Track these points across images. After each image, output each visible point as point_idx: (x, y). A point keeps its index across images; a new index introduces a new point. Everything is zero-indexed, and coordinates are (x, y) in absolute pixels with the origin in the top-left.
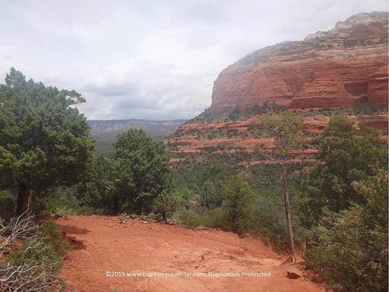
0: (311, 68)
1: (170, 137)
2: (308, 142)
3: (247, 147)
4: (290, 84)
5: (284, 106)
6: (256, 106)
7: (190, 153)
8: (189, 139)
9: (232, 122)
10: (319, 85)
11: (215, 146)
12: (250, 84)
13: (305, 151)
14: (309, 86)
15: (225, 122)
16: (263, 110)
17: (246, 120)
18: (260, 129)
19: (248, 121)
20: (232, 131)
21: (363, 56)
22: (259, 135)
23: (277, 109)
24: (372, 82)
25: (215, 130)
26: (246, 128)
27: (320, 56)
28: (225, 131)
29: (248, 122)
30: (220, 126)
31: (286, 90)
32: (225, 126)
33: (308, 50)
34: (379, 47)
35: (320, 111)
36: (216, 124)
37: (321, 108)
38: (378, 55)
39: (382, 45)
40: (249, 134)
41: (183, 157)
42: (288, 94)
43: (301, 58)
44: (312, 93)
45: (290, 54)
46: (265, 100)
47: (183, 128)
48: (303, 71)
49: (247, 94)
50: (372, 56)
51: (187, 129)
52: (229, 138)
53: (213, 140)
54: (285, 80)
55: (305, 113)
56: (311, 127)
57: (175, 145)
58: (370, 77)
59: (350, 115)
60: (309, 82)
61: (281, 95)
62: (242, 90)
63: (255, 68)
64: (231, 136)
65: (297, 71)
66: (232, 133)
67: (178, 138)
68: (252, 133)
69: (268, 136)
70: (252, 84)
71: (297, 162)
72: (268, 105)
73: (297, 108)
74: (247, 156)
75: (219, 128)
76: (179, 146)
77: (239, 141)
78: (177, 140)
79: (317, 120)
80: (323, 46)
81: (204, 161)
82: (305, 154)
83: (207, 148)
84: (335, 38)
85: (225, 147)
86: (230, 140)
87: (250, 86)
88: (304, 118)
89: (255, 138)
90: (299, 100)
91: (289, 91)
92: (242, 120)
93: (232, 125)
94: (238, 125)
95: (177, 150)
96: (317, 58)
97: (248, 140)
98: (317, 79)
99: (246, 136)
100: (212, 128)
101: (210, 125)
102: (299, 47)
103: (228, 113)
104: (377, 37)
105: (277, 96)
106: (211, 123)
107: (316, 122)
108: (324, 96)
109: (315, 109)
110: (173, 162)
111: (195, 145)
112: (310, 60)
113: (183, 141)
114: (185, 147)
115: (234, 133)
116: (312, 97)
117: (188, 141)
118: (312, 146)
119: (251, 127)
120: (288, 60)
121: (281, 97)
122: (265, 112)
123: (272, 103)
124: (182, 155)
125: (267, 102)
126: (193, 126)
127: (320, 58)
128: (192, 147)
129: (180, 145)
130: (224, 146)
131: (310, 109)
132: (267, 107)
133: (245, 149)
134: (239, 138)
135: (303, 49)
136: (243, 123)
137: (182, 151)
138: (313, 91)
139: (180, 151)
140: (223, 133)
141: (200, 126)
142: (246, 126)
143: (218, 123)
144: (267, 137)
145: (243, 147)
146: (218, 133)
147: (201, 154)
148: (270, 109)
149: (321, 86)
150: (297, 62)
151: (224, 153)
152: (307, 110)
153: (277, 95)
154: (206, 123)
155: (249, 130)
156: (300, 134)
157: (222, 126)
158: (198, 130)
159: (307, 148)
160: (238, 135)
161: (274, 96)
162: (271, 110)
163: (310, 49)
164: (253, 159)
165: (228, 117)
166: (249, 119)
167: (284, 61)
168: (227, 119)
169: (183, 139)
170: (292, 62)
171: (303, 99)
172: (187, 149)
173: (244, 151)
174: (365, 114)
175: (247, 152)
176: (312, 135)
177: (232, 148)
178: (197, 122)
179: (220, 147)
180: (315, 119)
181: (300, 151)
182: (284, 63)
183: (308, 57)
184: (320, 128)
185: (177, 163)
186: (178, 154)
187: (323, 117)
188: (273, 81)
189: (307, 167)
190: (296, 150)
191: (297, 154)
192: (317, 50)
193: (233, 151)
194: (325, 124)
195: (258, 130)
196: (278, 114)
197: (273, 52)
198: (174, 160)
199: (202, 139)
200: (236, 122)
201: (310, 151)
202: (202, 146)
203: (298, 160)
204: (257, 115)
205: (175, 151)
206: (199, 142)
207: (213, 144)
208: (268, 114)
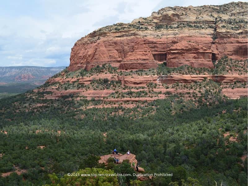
0: (133, 42)
1: (41, 87)
2: (125, 93)
3: (88, 96)
4: (120, 52)
5: (115, 67)
6: (98, 67)
7: (51, 100)
8: (52, 89)
9: (81, 78)
10: (137, 54)
11: (68, 95)
12: (95, 51)
13: (122, 99)
14: (131, 55)
15: (77, 77)
16: (102, 70)
17: (90, 77)
18: (98, 83)
19: (91, 78)
20: (80, 84)
21: (166, 36)
22: (97, 88)
23: (112, 70)
24: (169, 54)
25: (70, 83)
26: (89, 82)
28: (76, 84)
30: (73, 80)
31: (118, 56)
32: (77, 80)
33: (131, 30)
34: (176, 30)
35: (137, 71)
36: (71, 79)
37: (137, 70)
38: (174, 36)
39: (178, 29)
40: (91, 87)
41: (46, 103)
42: (119, 59)
43: (127, 36)
44: (132, 60)
45: (121, 32)
46: (104, 63)
47: (50, 81)
48: (128, 44)
49: (92, 58)
50: (171, 36)
51: (52, 81)
52: (78, 89)
53: (67, 91)
54: (117, 50)
55: (127, 73)
56: (129, 82)
57: (43, 93)
58: (168, 50)
59: (154, 75)
60: (132, 52)
61: (114, 60)
62: (89, 56)
63: (98, 41)
64: (79, 88)
65: (125, 44)
66: (80, 85)
67: (45, 88)
68: (92, 86)
69: (102, 88)
70: (96, 52)
71: (115, 107)
72: (105, 66)
73: (123, 69)
74: (86, 102)
75: (72, 82)
76: (45, 95)
77: (83, 92)
78: (44, 90)
79: (133, 78)
80: (142, 28)
81: (58, 106)
82: (122, 101)
83: (63, 96)
84: (150, 23)
85: (75, 95)
86: (78, 90)
87: (95, 53)
88: (125, 77)
89: (94, 90)
90: (124, 64)
91: (119, 57)
92: (87, 77)
93: (81, 80)
94: (85, 80)
95: (43, 98)
96: (137, 36)
97: (89, 91)
98: (137, 51)
99: (89, 88)
100: (68, 81)
102: (127, 28)
103: (80, 71)
104: (176, 24)
105: (112, 60)
106: (68, 78)
107: (133, 80)
108: (140, 62)
109: (134, 70)
110: (38, 107)
111: (55, 94)
112: (132, 37)
113: (47, 90)
114: (48, 95)
115: (82, 86)
116: (132, 62)
117: (51, 90)
118: (128, 96)
119: (92, 82)
120: (119, 37)
121: (114, 61)
122: (103, 72)
123: (108, 65)
124: (45, 101)
126: (57, 79)
127: (139, 36)
128: (53, 95)
129: (46, 93)
130: (74, 95)
131: (130, 70)
132: (104, 67)
133: (86, 97)
134: (84, 89)
135: (129, 30)
136: (88, 79)
137: (46, 98)
138: (133, 58)
139: (44, 98)
140: (74, 85)
141: (61, 80)
142: (89, 81)
143: (73, 78)
144: (101, 89)
145: (85, 95)
146: (72, 86)
147: (58, 100)
148: (106, 69)
149: (138, 55)
150: (125, 38)
151: (73, 100)
152: (129, 71)
154: (65, 77)
155: (91, 84)
156: (122, 87)
157: (75, 80)
158: (59, 83)
159: (124, 97)
160: (84, 87)
161: (110, 60)
162: (107, 70)
163: (133, 30)
164: (90, 104)
165: (79, 74)
166: (92, 76)
167: (117, 37)
168: (79, 75)
169: (48, 89)
170: (122, 38)
171: (126, 64)
172: (49, 97)
173: (85, 98)
174: (163, 75)
175: (87, 100)
176: (129, 88)
177: (78, 96)
178: (59, 77)
179: (71, 96)
181: (119, 99)
183: (131, 35)
184: (135, 83)
185: (41, 107)
186: (43, 100)
187: (137, 76)
188: (109, 51)
189: (121, 110)
190: (117, 98)
191: (117, 101)
192: (137, 31)
193: (79, 99)
194: (138, 81)
195: (96, 84)
196: (111, 73)
197: (110, 30)
198: (39, 105)
199: (60, 89)
200: (84, 78)
201: (125, 99)
202: (59, 95)
203: (116, 105)
204: (98, 74)
205: (42, 98)
206: (58, 92)
207: (67, 93)
208: (104, 73)
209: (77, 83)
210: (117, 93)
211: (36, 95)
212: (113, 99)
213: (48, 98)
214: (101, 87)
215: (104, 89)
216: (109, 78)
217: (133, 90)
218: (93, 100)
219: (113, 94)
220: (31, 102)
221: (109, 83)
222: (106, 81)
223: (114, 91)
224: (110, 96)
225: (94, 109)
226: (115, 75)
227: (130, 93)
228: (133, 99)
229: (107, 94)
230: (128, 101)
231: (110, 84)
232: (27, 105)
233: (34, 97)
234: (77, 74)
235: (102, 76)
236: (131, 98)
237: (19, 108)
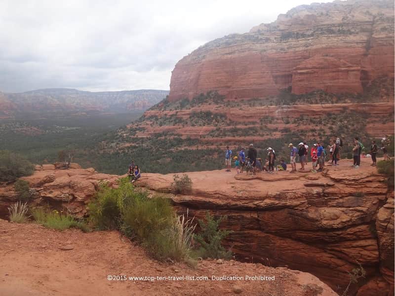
2: (228, 131)
3: (183, 133)
5: (223, 96)
6: (202, 95)
7: (142, 138)
8: (147, 124)
9: (180, 110)
11: (161, 132)
12: (198, 75)
14: (242, 78)
15: (176, 110)
16: (205, 100)
18: (198, 117)
19: (190, 110)
20: (178, 118)
21: (294, 49)
22: (196, 123)
23: (217, 99)
24: (296, 74)
25: (167, 117)
27: (254, 50)
28: (173, 119)
30: (172, 113)
32: (175, 113)
33: (246, 44)
34: (309, 40)
35: (249, 101)
36: (169, 111)
37: (250, 98)
38: (306, 48)
39: (312, 38)
40: (189, 122)
41: (135, 142)
42: (229, 85)
43: (239, 52)
44: (244, 85)
45: (232, 47)
47: (146, 114)
48: (240, 64)
49: (195, 84)
50: (301, 49)
51: (149, 114)
52: (174, 125)
53: (162, 127)
54: (226, 72)
55: (236, 103)
56: (236, 116)
57: (135, 130)
58: (294, 70)
59: (271, 105)
61: (222, 85)
62: (191, 81)
63: (203, 60)
64: (176, 123)
65: (236, 64)
66: (177, 120)
67: (139, 123)
68: (191, 121)
69: (202, 124)
71: (211, 149)
72: (211, 95)
73: (232, 98)
74: (180, 142)
75: (170, 115)
76: (137, 132)
77: (179, 128)
80: (261, 39)
81: (147, 146)
82: (223, 140)
83: (155, 134)
84: (275, 31)
86: (175, 127)
87: (198, 77)
88: (232, 109)
89: (192, 126)
90: (233, 91)
91: (229, 82)
92: (187, 109)
93: (180, 113)
94: (183, 113)
95: (134, 135)
96: (252, 52)
97: (186, 128)
98: (250, 72)
99: (187, 123)
100: (166, 115)
101: (165, 112)
102: (240, 41)
103: (181, 101)
104: (311, 30)
105: (219, 86)
107: (241, 112)
108: (254, 87)
109: (246, 99)
110: (125, 147)
111: (148, 132)
112: (246, 53)
113: (141, 126)
114: (140, 132)
115: (179, 121)
116: (244, 89)
117: (145, 126)
118: (231, 134)
119: (193, 115)
120: (229, 53)
121: (222, 87)
122: (206, 102)
123: (214, 92)
124: (135, 140)
125: (210, 92)
126: (153, 112)
127: (254, 52)
128: (145, 132)
129: (138, 130)
130: (168, 132)
131: (241, 99)
132: (209, 96)
133: (182, 135)
134: (181, 125)
135: (242, 43)
136: (187, 111)
137: (137, 136)
138: (245, 83)
139: (135, 137)
140: (171, 120)
141: (158, 113)
142: (189, 114)
143: (171, 110)
144: (200, 125)
145: (181, 133)
146: (168, 120)
147: (149, 139)
150: (236, 55)
151: (165, 139)
152: (239, 100)
154: (162, 110)
155: (190, 117)
156: (226, 122)
158: (156, 116)
159: (226, 135)
160: (181, 122)
161: (217, 86)
162: (212, 99)
164: (183, 145)
165: (179, 105)
166: (193, 108)
167: (226, 54)
168: (178, 107)
170: (233, 55)
171: (236, 91)
172: (140, 135)
173: (180, 137)
174: (284, 104)
175: (181, 139)
176: (235, 124)
177: (173, 134)
178: (156, 109)
179: (165, 133)
180: (241, 109)
181: (219, 138)
182: (226, 56)
183: (245, 51)
184: (244, 117)
185: (128, 148)
186: (133, 139)
187: (248, 107)
188: (217, 73)
189: (217, 153)
190: (216, 136)
191: (216, 141)
192: (253, 44)
193: (172, 137)
194: (247, 114)
195: (196, 118)
196: (217, 103)
197: (218, 45)
198: (128, 145)
199: (154, 126)
200: (183, 110)
201: (227, 138)
202: (152, 132)
203: (213, 147)
204: (200, 105)
205: (132, 137)
206: (152, 128)
207: (161, 130)
208: (208, 104)
209: (175, 117)
210: (217, 130)
211: (126, 133)
212: (211, 138)
213: (139, 136)
214: (201, 122)
215: (204, 125)
216: (212, 110)
217: (239, 127)
218: (189, 139)
219: (213, 131)
220: (119, 141)
221: (212, 116)
222: (208, 114)
223: (215, 128)
224: (208, 134)
225: (186, 151)
226: (221, 107)
227: (234, 131)
228: (237, 138)
229: (206, 131)
230: (230, 141)
231: (213, 119)
232: (113, 145)
233: (124, 135)
234: (176, 106)
235: (205, 108)
236: (234, 137)
237: (104, 149)
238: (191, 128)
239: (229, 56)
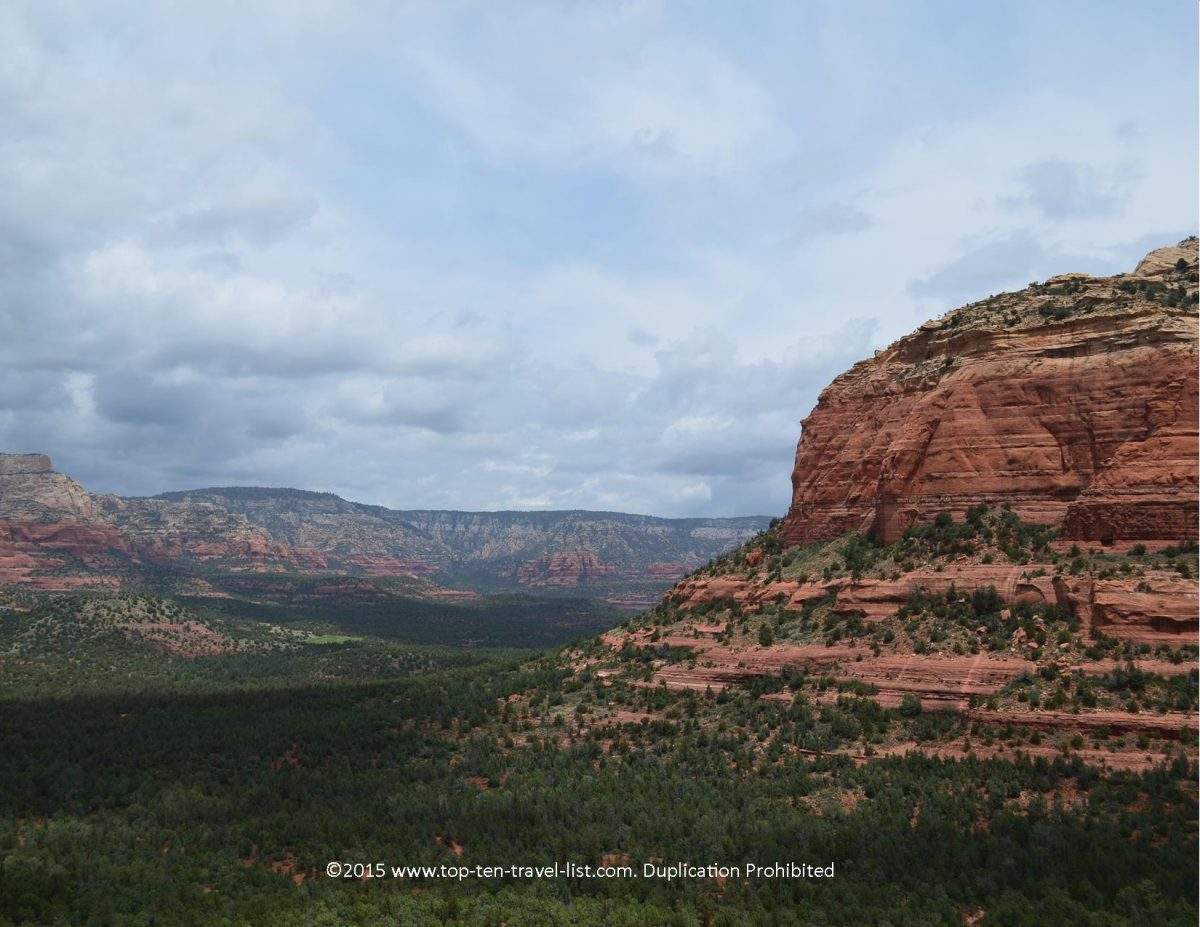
0: (1147, 384)
1: (642, 619)
2: (1099, 681)
3: (883, 683)
4: (1070, 441)
5: (1042, 528)
6: (943, 521)
7: (687, 693)
8: (697, 635)
9: (847, 580)
10: (1170, 451)
11: (774, 670)
12: (925, 437)
13: (1082, 717)
14: (1134, 455)
15: (828, 578)
16: (963, 543)
17: (896, 577)
18: (940, 615)
19: (901, 582)
20: (844, 615)
22: (934, 640)
23: (1019, 541)
25: (790, 606)
26: (893, 609)
27: (1179, 340)
28: (819, 616)
29: (903, 584)
30: (807, 592)
31: (1057, 463)
32: (823, 592)
33: (1136, 316)
35: (1170, 553)
36: (795, 584)
37: (1175, 544)
40: (900, 634)
41: (659, 707)
42: (1063, 481)
43: (1110, 346)
44: (1143, 483)
45: (1072, 326)
46: (977, 501)
47: (686, 591)
48: (1118, 394)
49: (912, 473)
51: (699, 594)
52: (829, 645)
53: (774, 648)
54: (1052, 428)
55: (1112, 559)
56: (1125, 617)
57: (646, 656)
60: (1137, 438)
61: (1035, 483)
62: (896, 462)
63: (944, 379)
64: (837, 637)
65: (1097, 395)
66: (842, 624)
67: (663, 630)
68: (910, 630)
69: (964, 645)
70: (931, 437)
71: (1039, 759)
72: (985, 522)
73: (1087, 539)
74: (873, 721)
75: (802, 602)
76: (657, 663)
77: (859, 659)
78: (655, 638)
79: (1149, 590)
81: (722, 729)
82: (1081, 725)
83: (747, 677)
85: (812, 677)
86: (833, 651)
87: (926, 445)
88: (1100, 584)
89: (917, 652)
90: (1096, 508)
91: (1066, 469)
92: (883, 578)
93: (847, 594)
94: (868, 594)
95: (648, 679)
96: (1171, 347)
97: (891, 660)
98: (1169, 430)
99: (889, 639)
100: (780, 598)
101: (776, 588)
102: (1108, 301)
103: (844, 542)
105: (1021, 485)
106: (779, 581)
107: (1145, 601)
108: (1188, 495)
109: (1153, 546)
110: (619, 725)
111: (709, 665)
112: (1143, 352)
113: (672, 642)
114: (674, 668)
115: (850, 626)
116: (1143, 499)
117: (690, 642)
118: (1114, 697)
119: (911, 604)
120: (1062, 353)
121: (1035, 491)
122: (970, 551)
123: (997, 512)
124: (657, 699)
125: (982, 510)
126: (721, 584)
127: (1181, 346)
128: (697, 668)
129: (661, 657)
130: (806, 672)
131: (1132, 545)
132: (979, 526)
133: (875, 690)
134: (862, 647)
135: (1118, 312)
136: (886, 588)
137: (663, 682)
138: (1148, 475)
139: (655, 684)
140: (811, 622)
141: (742, 588)
142: (893, 599)
143: (803, 580)
144: (958, 651)
145: (868, 681)
146: (797, 622)
147: (723, 699)
148: (988, 535)
149: (1177, 456)
150: (1097, 359)
151: (799, 702)
152: (1123, 547)
153: (1021, 482)
154: (764, 576)
155: (902, 615)
156: (1080, 646)
157: (816, 594)
158: (732, 604)
159: (1091, 703)
160: (861, 633)
161: (1009, 485)
162: (994, 540)
163: (1146, 314)
164: (892, 735)
165: (840, 560)
166: (910, 576)
167: (1051, 354)
168: (835, 567)
169: (676, 637)
170: (1079, 361)
171: (1107, 507)
172: (675, 678)
173: (870, 698)
175: (876, 707)
176: (1126, 651)
177: (831, 683)
178: (732, 572)
179: (792, 677)
180: (1142, 588)
181: (1063, 715)
182: (1048, 361)
183: (1137, 344)
184: (1159, 624)
185: (635, 730)
186: (645, 692)
187: (1174, 579)
188: (1008, 431)
189: (1071, 782)
190: (1049, 706)
191: (1052, 727)
192: (1172, 315)
193: (831, 697)
194: (1179, 610)
195: (932, 620)
196: (1016, 557)
197: (1010, 317)
198: (625, 716)
199: (737, 640)
200: (864, 582)
201: (1100, 715)
202: (731, 669)
203: (1046, 751)
204: (940, 561)
205: (640, 683)
206: (725, 651)
207: (771, 661)
208: (977, 559)
209: (827, 609)
210: (1048, 675)
211: (612, 666)
212: (1023, 713)
213: (676, 685)
214: (956, 635)
215: (974, 652)
216: (1006, 589)
217: (1145, 665)
218: (911, 711)
219: (1026, 680)
220: (588, 698)
221: (1006, 614)
222: (985, 604)
223: (1033, 667)
224: (1006, 693)
225: (917, 765)
226: (1041, 573)
227: (1130, 685)
228: (1147, 717)
229: (992, 677)
230: (1117, 729)
231: (1012, 626)
232: (567, 711)
233: (602, 674)
234: (829, 562)
235: (967, 575)
236: (1133, 709)
237: (527, 727)
238: (911, 660)
239: (1064, 363)
